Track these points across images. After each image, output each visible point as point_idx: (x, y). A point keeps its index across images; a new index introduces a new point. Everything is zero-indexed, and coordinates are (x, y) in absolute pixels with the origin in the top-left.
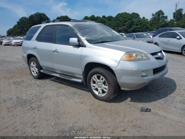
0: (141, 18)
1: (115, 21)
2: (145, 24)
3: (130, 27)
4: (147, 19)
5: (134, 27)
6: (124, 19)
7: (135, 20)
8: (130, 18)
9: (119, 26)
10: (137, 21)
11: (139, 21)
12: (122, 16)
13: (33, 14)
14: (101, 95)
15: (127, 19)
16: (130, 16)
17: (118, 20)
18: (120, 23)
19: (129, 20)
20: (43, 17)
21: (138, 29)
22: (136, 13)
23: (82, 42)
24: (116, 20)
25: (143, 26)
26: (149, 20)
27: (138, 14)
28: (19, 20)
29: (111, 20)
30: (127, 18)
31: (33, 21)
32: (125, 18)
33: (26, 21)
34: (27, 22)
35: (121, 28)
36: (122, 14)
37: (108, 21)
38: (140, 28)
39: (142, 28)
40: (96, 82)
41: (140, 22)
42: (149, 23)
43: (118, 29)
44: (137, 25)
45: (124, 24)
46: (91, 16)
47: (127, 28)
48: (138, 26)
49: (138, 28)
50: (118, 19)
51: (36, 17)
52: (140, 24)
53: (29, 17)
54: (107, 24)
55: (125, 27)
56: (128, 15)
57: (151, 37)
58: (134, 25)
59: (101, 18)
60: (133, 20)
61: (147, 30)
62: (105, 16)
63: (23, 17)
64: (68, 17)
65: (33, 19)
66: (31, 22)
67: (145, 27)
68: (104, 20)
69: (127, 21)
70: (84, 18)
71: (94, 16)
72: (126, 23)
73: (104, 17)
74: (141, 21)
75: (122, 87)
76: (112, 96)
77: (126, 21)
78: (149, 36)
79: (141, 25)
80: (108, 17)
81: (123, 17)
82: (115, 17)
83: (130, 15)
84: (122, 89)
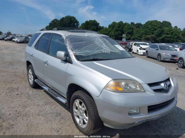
0: (172, 27)
1: (144, 29)
2: (176, 34)
3: (160, 35)
4: (179, 28)
5: (164, 36)
6: (153, 27)
7: (166, 29)
8: (160, 26)
9: (147, 34)
10: (168, 30)
11: (170, 30)
12: (151, 23)
13: (64, 17)
14: (82, 126)
15: (157, 28)
16: (160, 25)
17: (147, 28)
18: (149, 31)
19: (159, 29)
20: (73, 20)
21: (168, 39)
22: (167, 22)
23: (70, 57)
24: (145, 27)
25: (174, 36)
26: (182, 30)
27: (169, 22)
28: (52, 21)
29: (139, 27)
30: (156, 26)
31: (64, 23)
32: (155, 26)
33: (57, 22)
34: (58, 24)
35: (149, 36)
36: (152, 22)
37: (136, 28)
38: (171, 37)
39: (173, 38)
40: (78, 108)
41: (171, 32)
42: (181, 33)
43: (146, 37)
44: (167, 34)
45: (153, 32)
46: (120, 22)
47: (155, 37)
48: (168, 36)
49: (168, 37)
50: (148, 26)
51: (66, 20)
52: (171, 33)
53: (61, 19)
54: (135, 30)
55: (154, 35)
56: (159, 23)
57: (178, 49)
58: (163, 34)
59: (129, 24)
60: (164, 29)
61: (179, 40)
62: (134, 23)
63: (55, 20)
64: (97, 22)
65: (64, 22)
66: (62, 24)
67: (176, 36)
68: (133, 27)
69: (157, 29)
70: (112, 23)
71: (122, 22)
72: (156, 32)
73: (132, 23)
74: (173, 30)
75: (105, 123)
76: (92, 131)
77: (155, 30)
78: (176, 49)
79: (172, 35)
80: (136, 24)
81: (152, 25)
82: (144, 25)
83: (161, 23)
84: (105, 125)
